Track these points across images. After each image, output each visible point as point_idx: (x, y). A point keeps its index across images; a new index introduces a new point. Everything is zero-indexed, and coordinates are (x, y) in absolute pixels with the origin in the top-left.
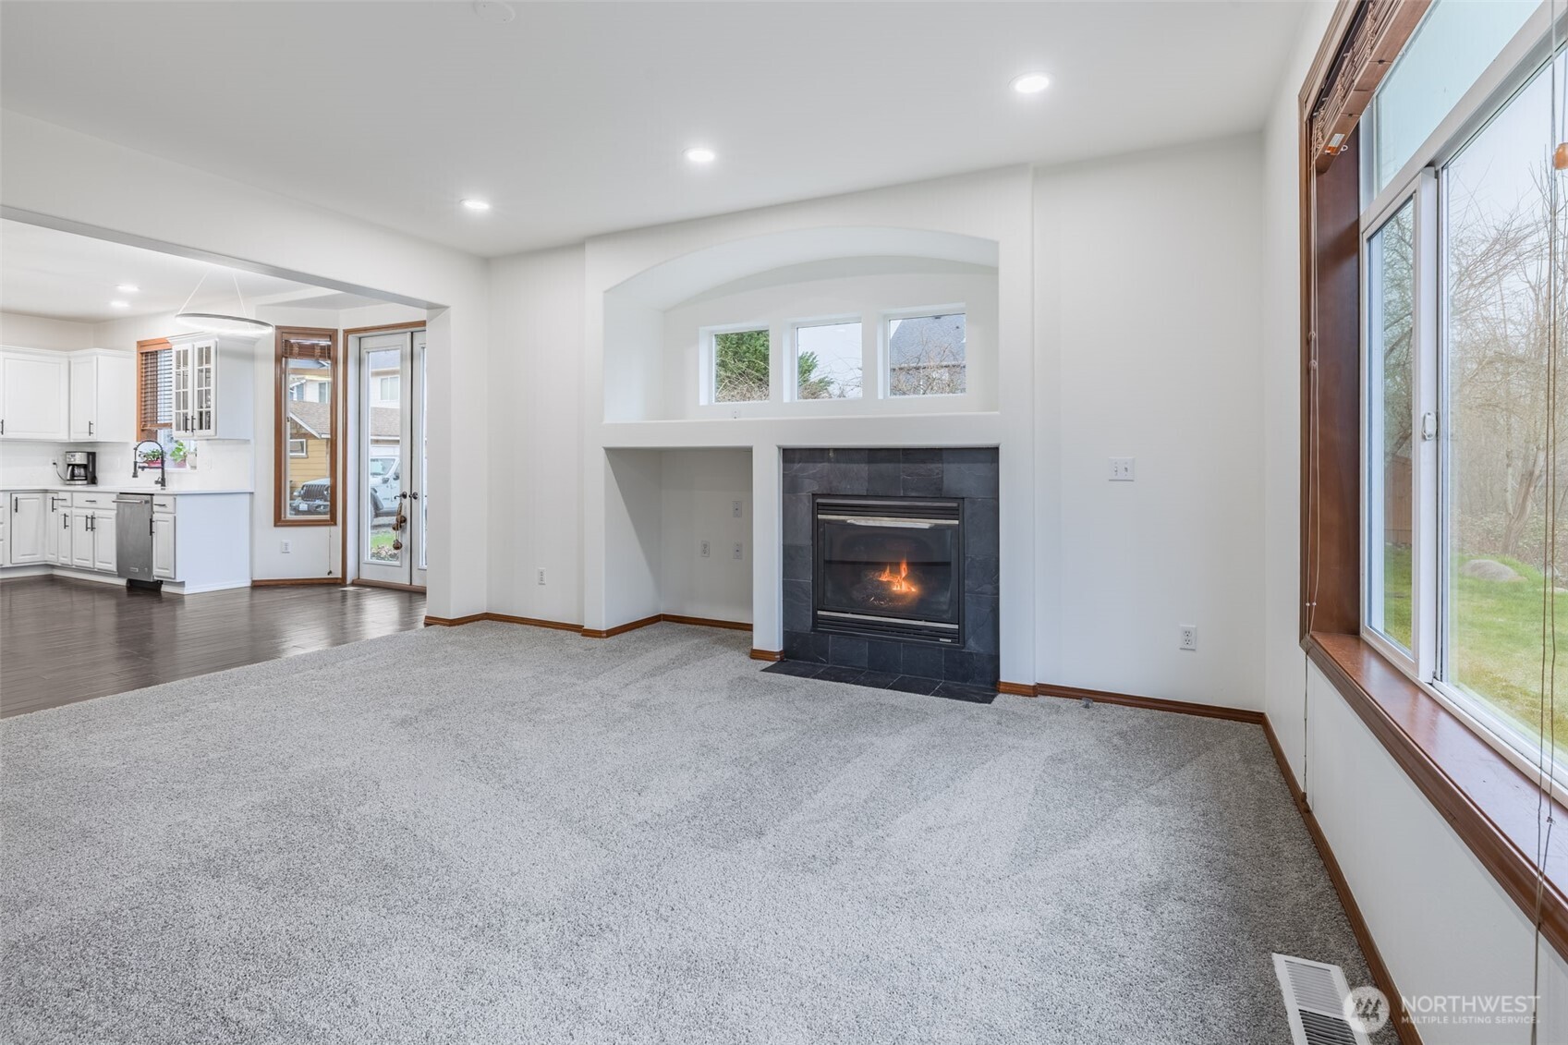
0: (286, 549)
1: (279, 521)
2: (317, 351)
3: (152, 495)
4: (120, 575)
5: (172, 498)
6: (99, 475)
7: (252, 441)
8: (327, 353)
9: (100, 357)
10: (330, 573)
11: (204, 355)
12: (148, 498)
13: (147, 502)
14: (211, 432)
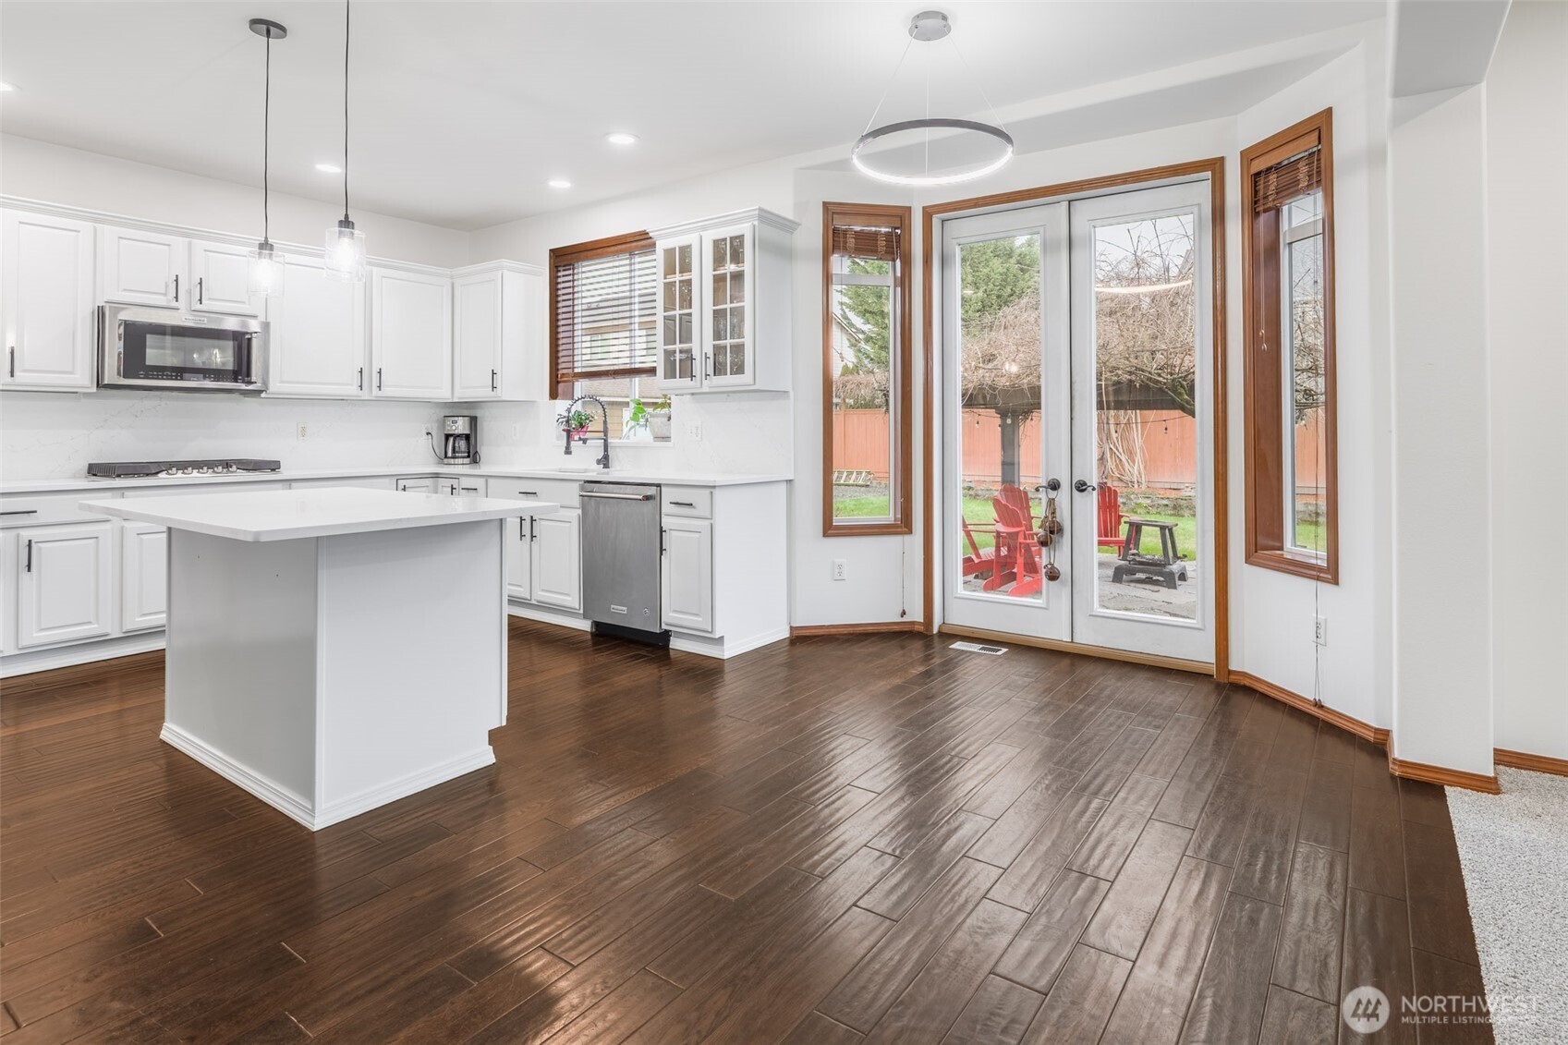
0: (840, 573)
1: (829, 529)
2: (882, 243)
3: (659, 486)
4: (585, 616)
5: (707, 491)
6: (484, 450)
7: (792, 394)
8: (894, 247)
9: (506, 272)
10: (904, 613)
11: (730, 250)
12: (651, 491)
13: (647, 498)
14: (746, 378)
